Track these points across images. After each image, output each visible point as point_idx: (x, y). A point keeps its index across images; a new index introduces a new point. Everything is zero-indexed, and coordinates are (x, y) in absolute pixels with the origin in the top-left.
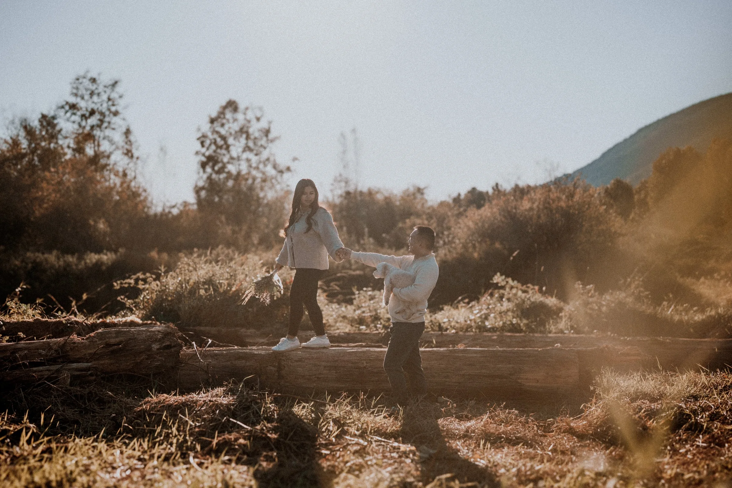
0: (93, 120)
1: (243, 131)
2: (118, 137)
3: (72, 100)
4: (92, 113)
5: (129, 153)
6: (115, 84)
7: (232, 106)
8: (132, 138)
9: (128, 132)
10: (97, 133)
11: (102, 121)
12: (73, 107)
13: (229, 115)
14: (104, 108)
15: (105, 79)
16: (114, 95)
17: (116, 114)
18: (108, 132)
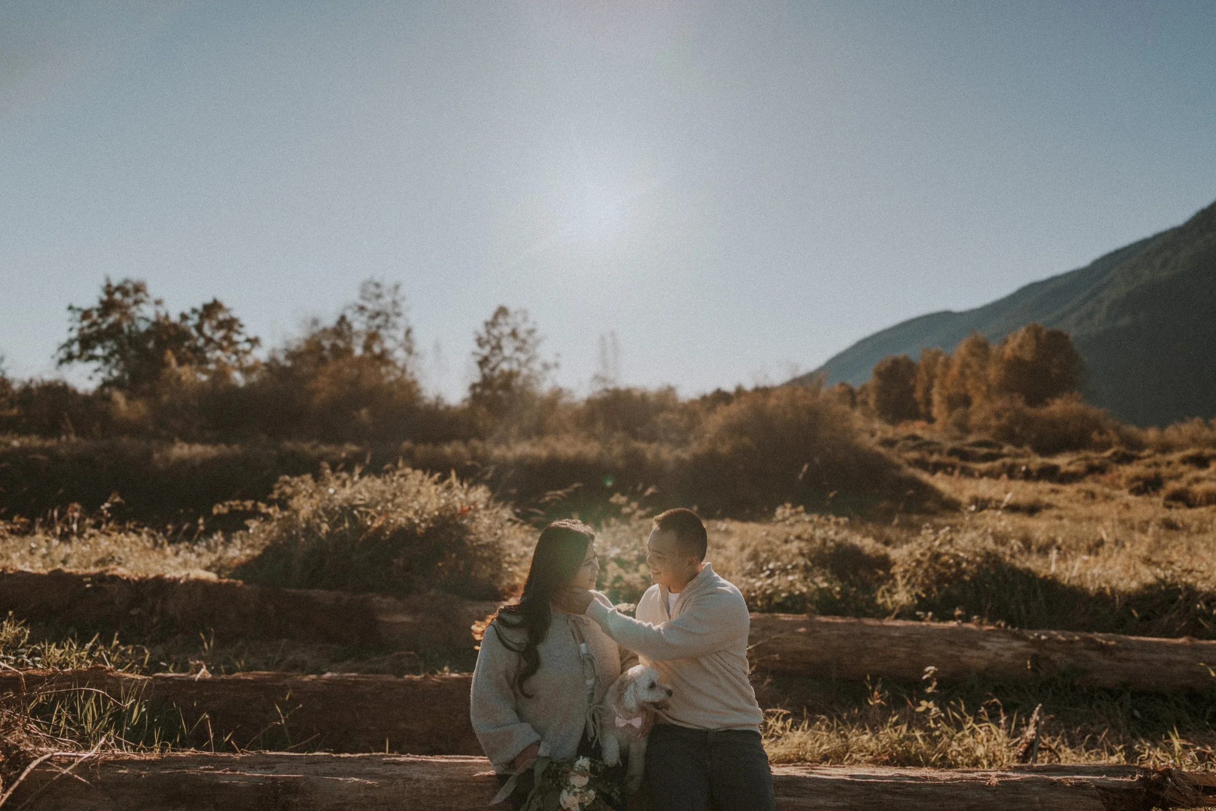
0: (378, 321)
1: (514, 334)
2: (400, 335)
3: (361, 302)
4: (378, 314)
5: (409, 351)
6: (397, 287)
7: (502, 311)
8: (411, 335)
9: (408, 332)
10: (382, 332)
11: (387, 321)
12: (362, 309)
13: (501, 320)
14: (389, 310)
15: (388, 283)
16: (397, 298)
17: (398, 315)
18: (393, 332)
